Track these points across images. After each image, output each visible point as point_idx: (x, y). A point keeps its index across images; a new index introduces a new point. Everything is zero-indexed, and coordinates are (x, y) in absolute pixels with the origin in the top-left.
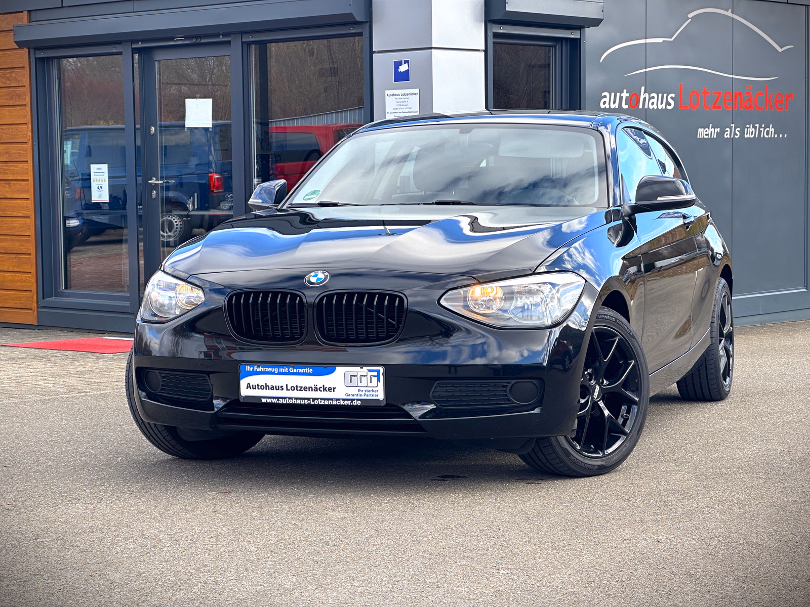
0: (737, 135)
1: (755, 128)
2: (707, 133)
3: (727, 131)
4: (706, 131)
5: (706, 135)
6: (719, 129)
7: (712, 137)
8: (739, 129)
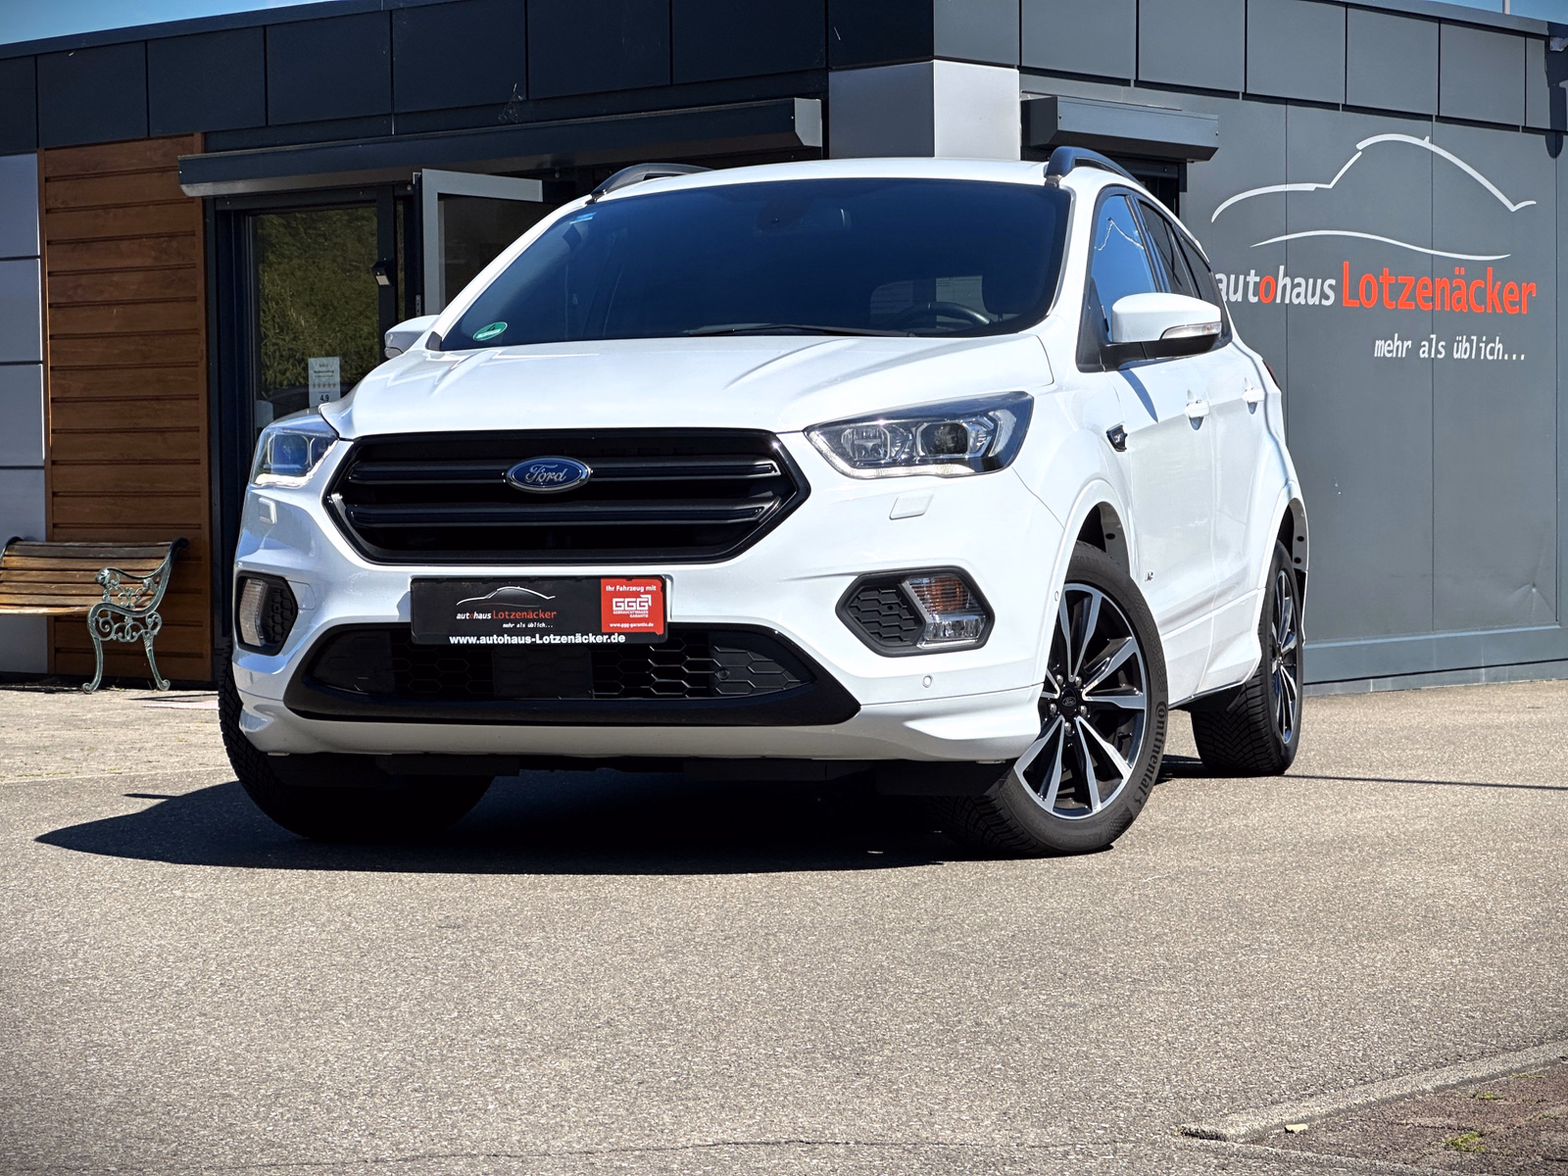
0: (1441, 353)
1: (1471, 342)
2: (1390, 348)
3: (1424, 346)
4: (1389, 345)
5: (1389, 352)
6: (1410, 343)
7: (1399, 355)
8: (1443, 343)
